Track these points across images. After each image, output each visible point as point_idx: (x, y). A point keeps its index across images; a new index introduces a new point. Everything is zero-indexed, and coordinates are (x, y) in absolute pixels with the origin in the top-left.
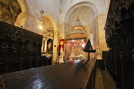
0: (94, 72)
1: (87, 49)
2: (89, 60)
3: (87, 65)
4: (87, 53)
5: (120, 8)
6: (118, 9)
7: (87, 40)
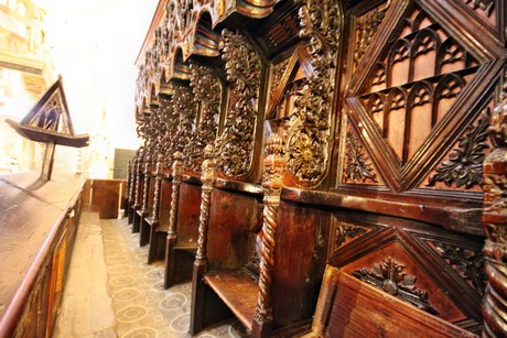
0: (70, 227)
1: (41, 125)
2: (49, 178)
3: (32, 201)
4: (39, 147)
5: (197, 8)
6: (191, 6)
7: (43, 80)
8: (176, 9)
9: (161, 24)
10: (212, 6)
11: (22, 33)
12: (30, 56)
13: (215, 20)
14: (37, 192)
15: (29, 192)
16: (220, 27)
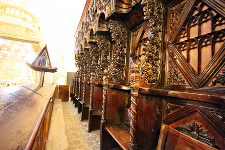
0: (51, 104)
1: (39, 64)
2: (42, 86)
3: (36, 95)
4: (39, 73)
5: (99, 12)
6: (96, 11)
7: (40, 46)
8: (90, 13)
9: (84, 20)
10: (105, 10)
11: (31, 28)
12: (35, 37)
13: (106, 16)
14: (38, 92)
15: (35, 92)
16: (109, 19)
